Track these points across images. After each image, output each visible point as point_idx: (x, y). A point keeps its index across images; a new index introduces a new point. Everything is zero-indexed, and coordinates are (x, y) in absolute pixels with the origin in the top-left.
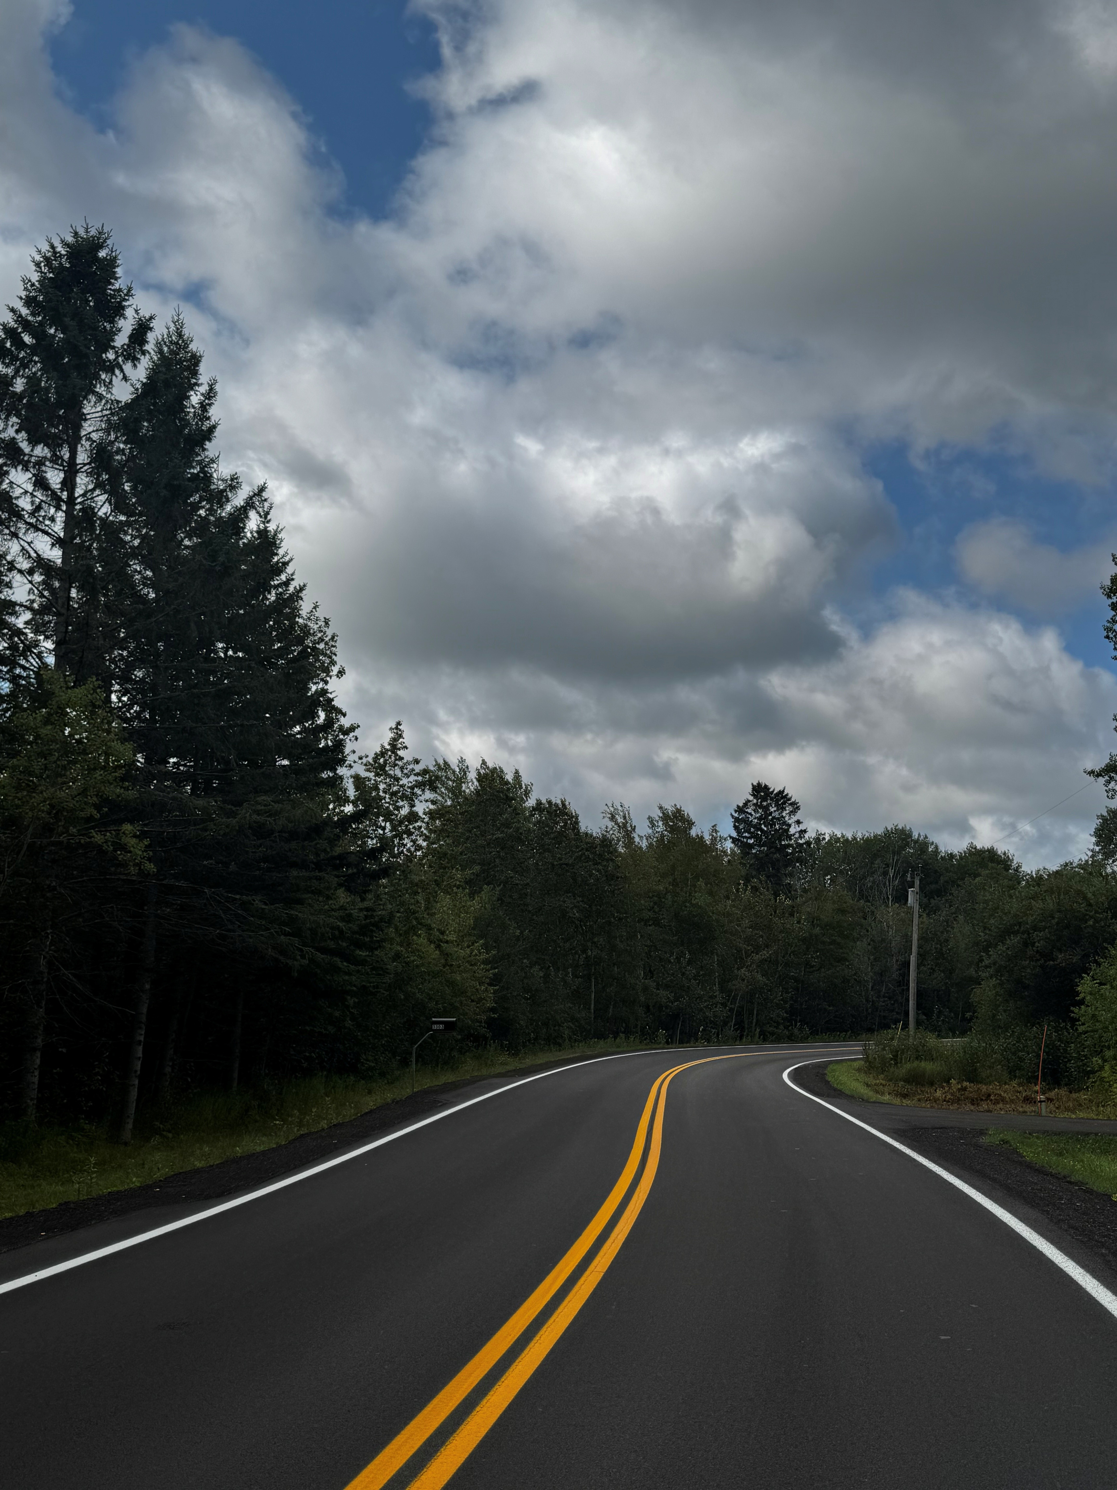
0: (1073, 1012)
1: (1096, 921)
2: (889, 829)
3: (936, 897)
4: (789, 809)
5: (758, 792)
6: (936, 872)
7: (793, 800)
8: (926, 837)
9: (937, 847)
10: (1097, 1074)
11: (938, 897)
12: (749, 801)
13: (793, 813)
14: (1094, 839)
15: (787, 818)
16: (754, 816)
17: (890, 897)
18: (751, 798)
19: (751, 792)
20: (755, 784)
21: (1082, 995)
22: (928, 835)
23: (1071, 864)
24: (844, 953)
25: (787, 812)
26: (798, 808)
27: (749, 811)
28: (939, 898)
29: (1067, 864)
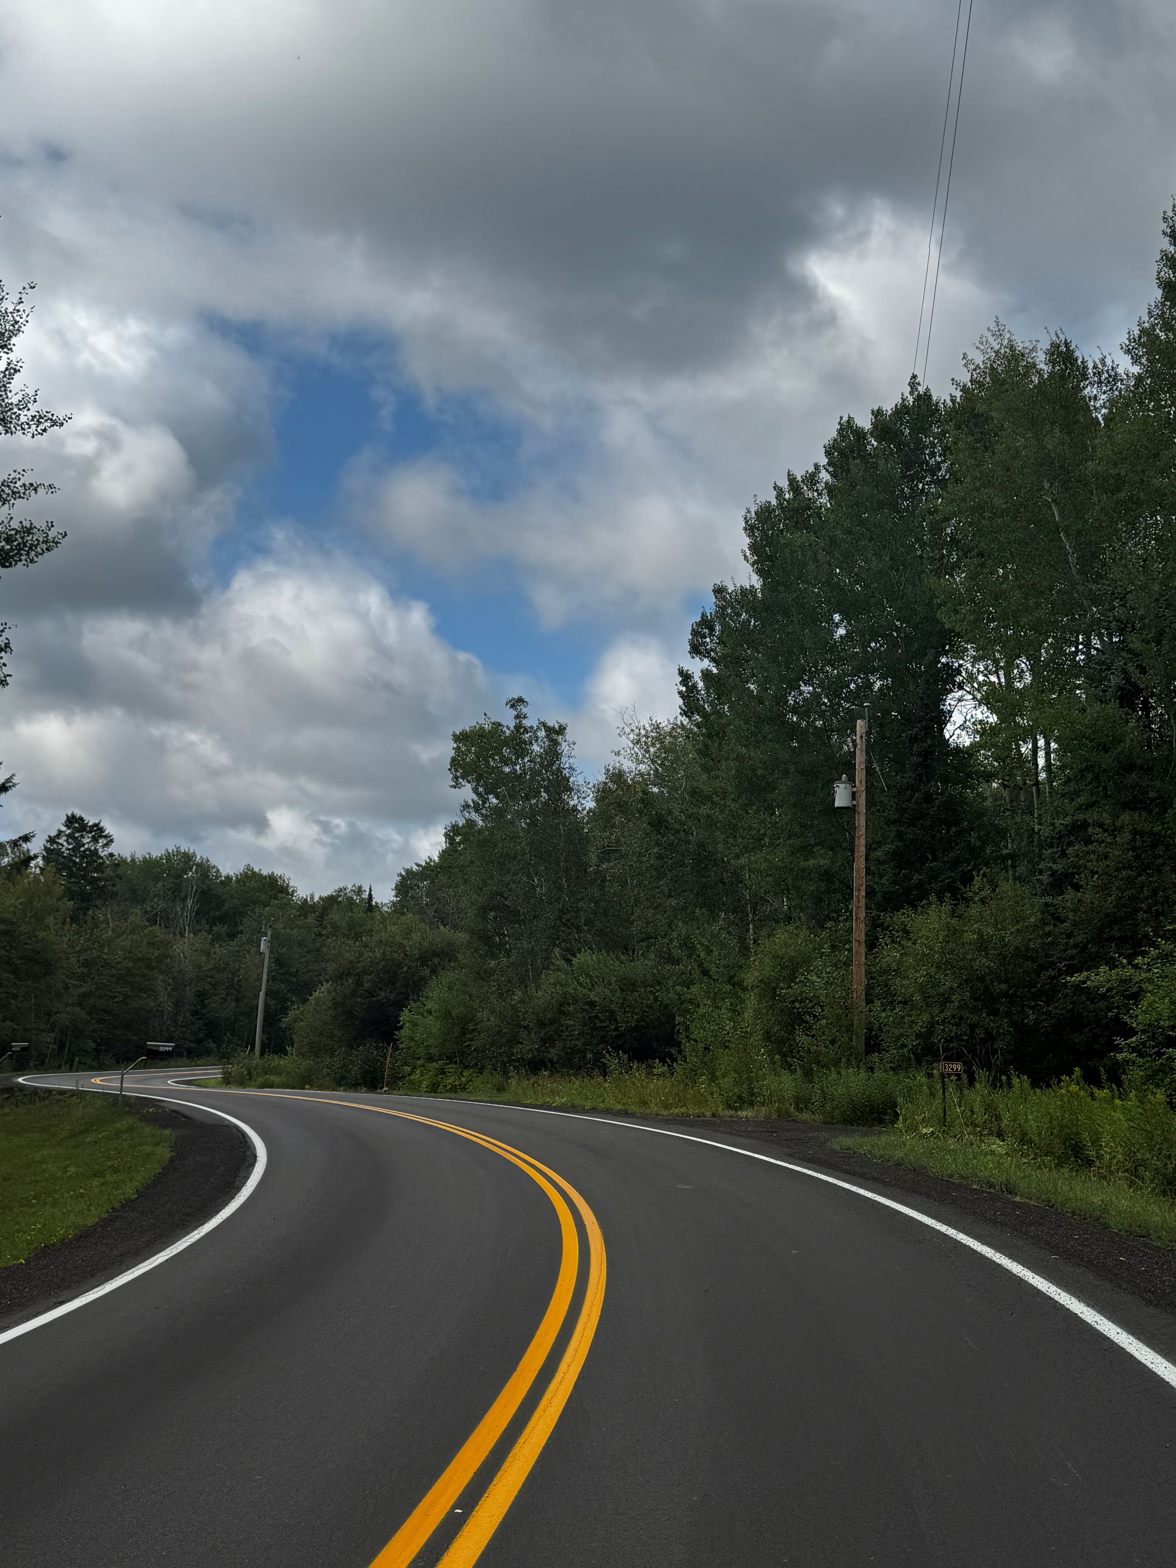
0: (395, 1035)
1: (409, 968)
2: (170, 851)
3: (218, 924)
4: (102, 841)
5: (71, 823)
6: (219, 897)
7: (106, 832)
8: (208, 861)
9: (218, 870)
10: (407, 1078)
11: (220, 924)
12: (62, 832)
13: (106, 845)
14: (394, 893)
15: (100, 850)
16: (65, 845)
17: (187, 927)
18: (64, 829)
19: (63, 822)
20: (69, 815)
21: (401, 1023)
22: (209, 859)
23: (345, 889)
24: (151, 985)
25: (101, 844)
26: (112, 841)
27: (60, 841)
28: (222, 925)
29: (341, 890)
